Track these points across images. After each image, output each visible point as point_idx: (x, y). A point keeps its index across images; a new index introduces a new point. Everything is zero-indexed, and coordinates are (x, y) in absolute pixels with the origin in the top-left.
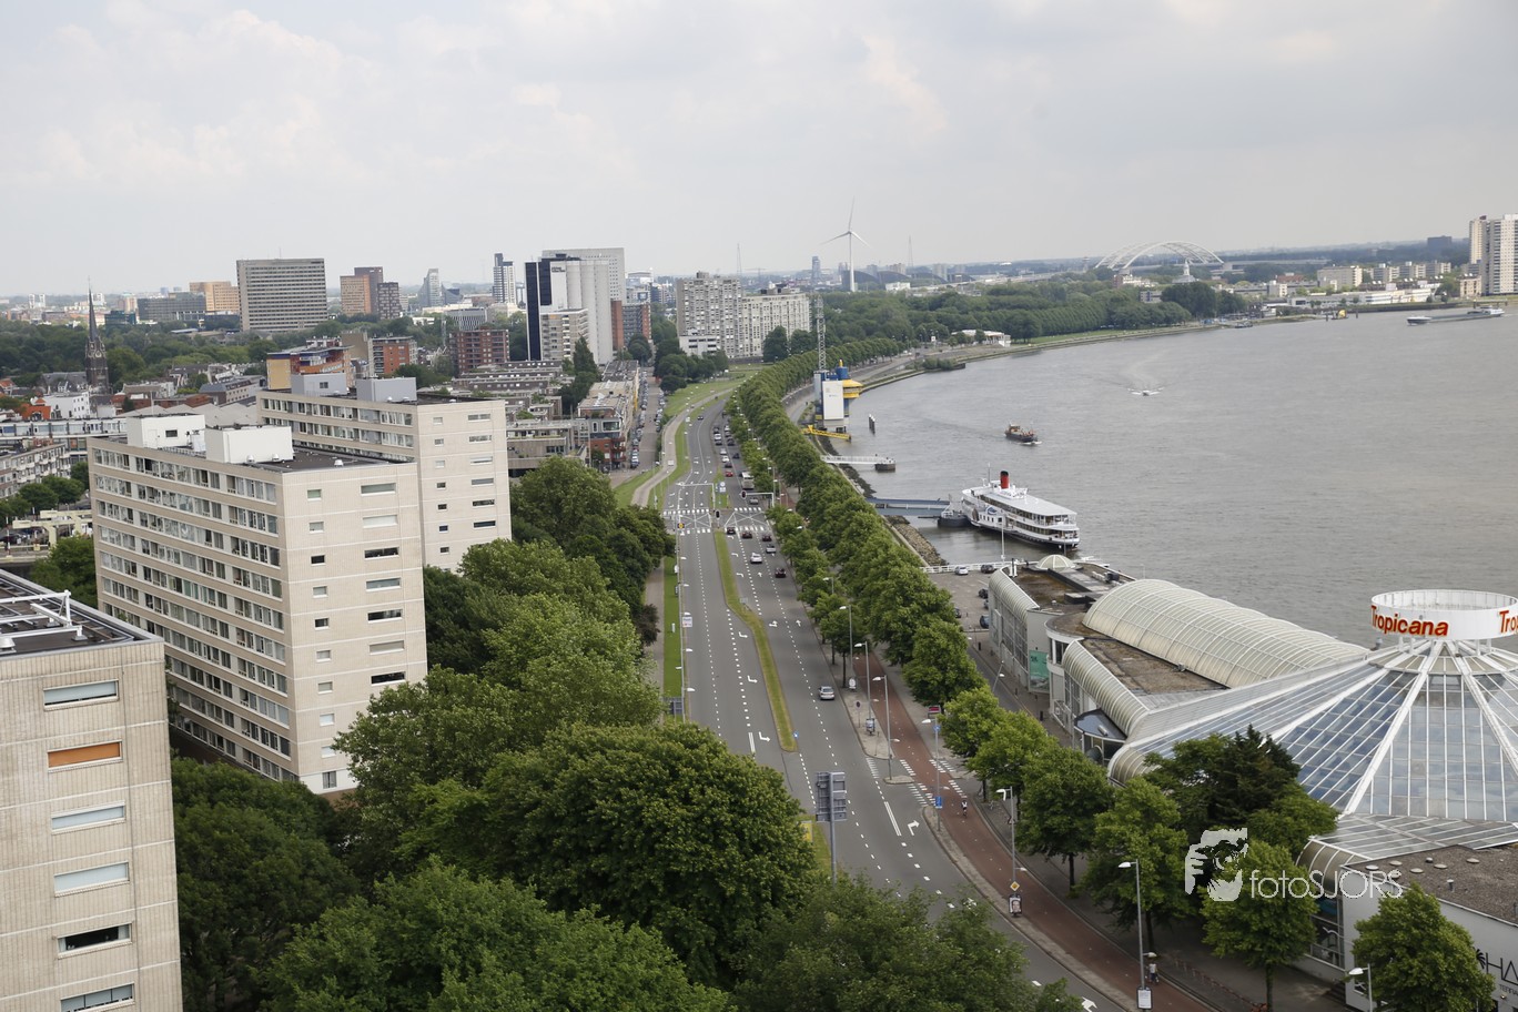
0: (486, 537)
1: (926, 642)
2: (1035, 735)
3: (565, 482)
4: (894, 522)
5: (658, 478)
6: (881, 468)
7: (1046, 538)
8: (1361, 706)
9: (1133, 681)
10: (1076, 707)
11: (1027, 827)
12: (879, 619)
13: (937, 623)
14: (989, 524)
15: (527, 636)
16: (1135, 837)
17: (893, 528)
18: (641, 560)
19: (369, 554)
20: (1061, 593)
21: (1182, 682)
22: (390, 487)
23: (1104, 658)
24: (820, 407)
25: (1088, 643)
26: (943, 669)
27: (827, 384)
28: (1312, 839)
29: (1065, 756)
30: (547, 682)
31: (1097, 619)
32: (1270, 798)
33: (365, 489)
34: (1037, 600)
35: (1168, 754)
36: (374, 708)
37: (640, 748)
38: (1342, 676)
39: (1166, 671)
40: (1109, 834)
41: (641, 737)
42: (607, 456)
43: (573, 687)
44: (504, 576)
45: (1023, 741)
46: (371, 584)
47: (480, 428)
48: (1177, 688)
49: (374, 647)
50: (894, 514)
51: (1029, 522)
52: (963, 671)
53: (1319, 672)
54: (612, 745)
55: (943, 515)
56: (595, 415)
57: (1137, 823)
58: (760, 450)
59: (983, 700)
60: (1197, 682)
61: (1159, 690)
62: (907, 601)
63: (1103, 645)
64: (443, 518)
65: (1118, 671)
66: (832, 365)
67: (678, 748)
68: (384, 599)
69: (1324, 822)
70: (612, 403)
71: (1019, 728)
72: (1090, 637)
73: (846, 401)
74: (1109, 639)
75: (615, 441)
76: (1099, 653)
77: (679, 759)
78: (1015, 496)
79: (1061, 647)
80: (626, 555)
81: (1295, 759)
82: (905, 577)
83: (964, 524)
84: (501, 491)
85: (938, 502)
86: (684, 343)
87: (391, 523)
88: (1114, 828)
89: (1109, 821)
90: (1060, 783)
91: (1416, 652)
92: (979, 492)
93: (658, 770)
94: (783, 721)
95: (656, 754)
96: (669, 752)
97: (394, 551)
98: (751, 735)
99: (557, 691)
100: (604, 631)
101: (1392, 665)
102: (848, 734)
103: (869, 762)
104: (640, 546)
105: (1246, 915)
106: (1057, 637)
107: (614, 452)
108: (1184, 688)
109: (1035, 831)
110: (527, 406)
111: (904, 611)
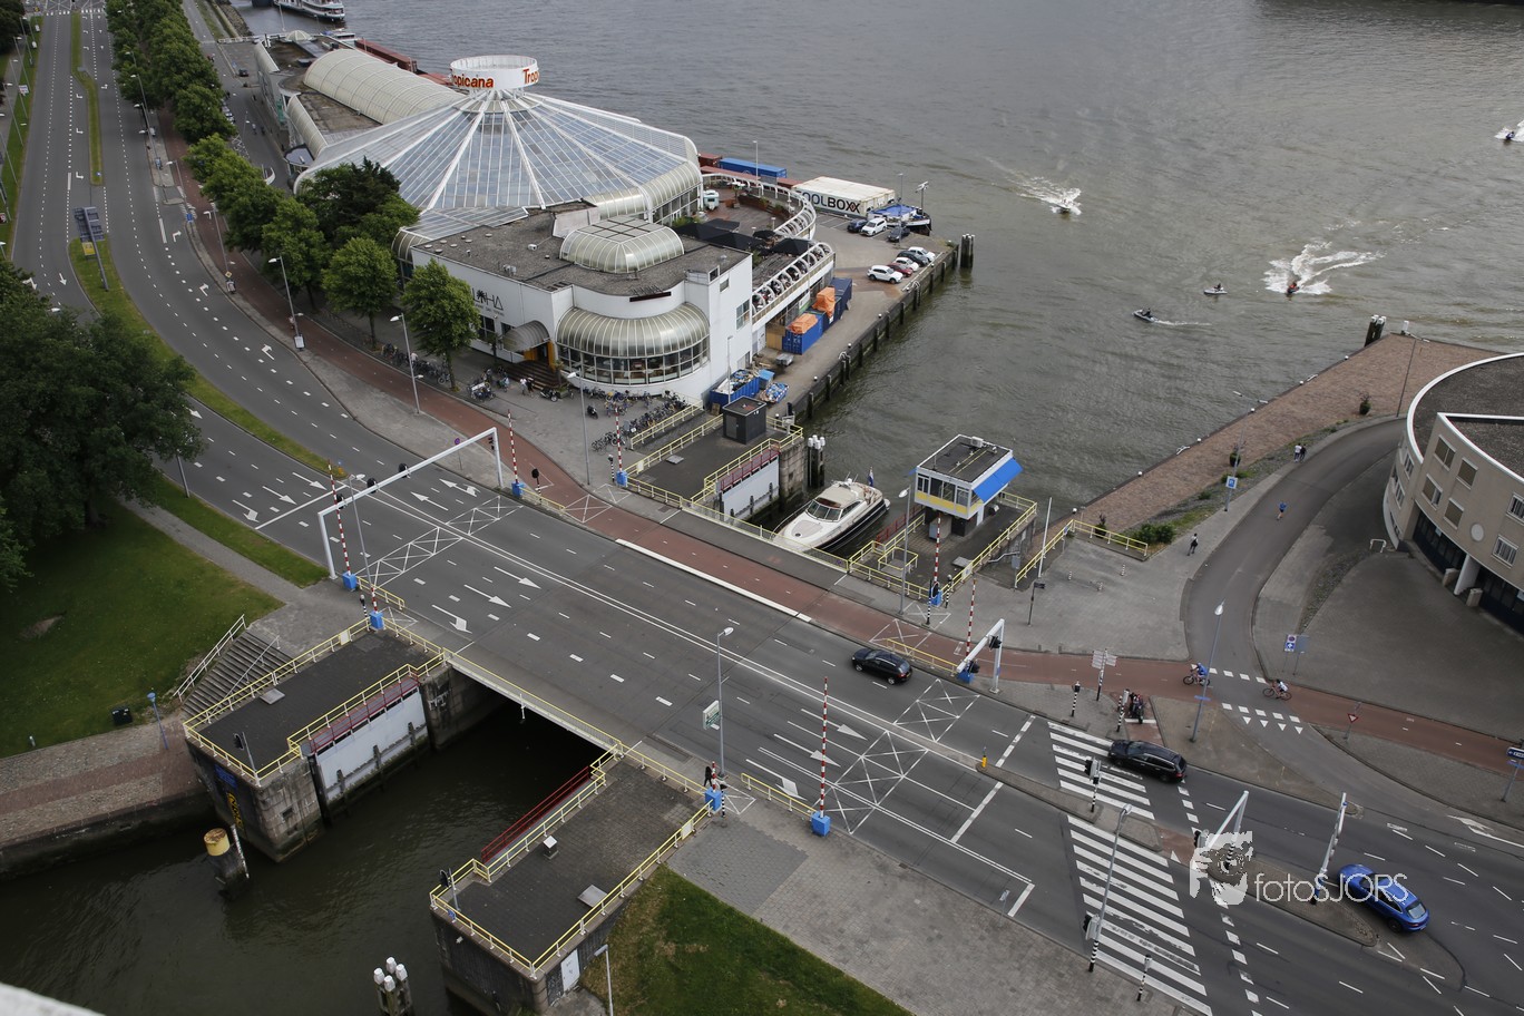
4: (221, 3)
7: (323, 13)
8: (444, 137)
9: (325, 124)
11: (231, 235)
16: (288, 239)
20: (295, 59)
21: (356, 123)
23: (310, 107)
25: (303, 96)
26: (201, 120)
28: (402, 229)
29: (252, 184)
31: (311, 77)
32: (374, 205)
34: (279, 65)
39: (348, 115)
40: (270, 239)
48: (351, 127)
51: (311, 2)
57: (290, 229)
60: (366, 122)
61: (339, 129)
62: (179, 70)
63: (312, 97)
65: (316, 117)
69: (410, 217)
72: (306, 92)
74: (318, 93)
76: (308, 104)
79: (287, 99)
83: (270, 3)
88: (273, 234)
89: (271, 230)
90: (249, 203)
91: (478, 99)
94: (96, 162)
98: (70, 174)
101: (463, 109)
102: (144, 169)
103: (155, 189)
105: (348, 286)
106: (285, 93)
108: (355, 126)
109: (236, 238)
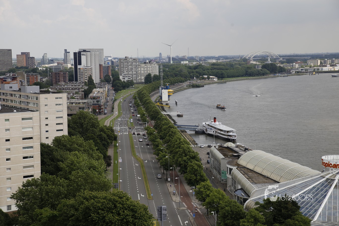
0: (60, 134)
1: (191, 167)
2: (223, 196)
3: (84, 118)
4: (183, 132)
5: (112, 118)
6: (179, 116)
7: (227, 137)
8: (318, 189)
9: (252, 180)
10: (235, 188)
11: (220, 223)
12: (177, 160)
13: (194, 162)
14: (210, 133)
15: (72, 164)
17: (182, 134)
18: (107, 142)
19: (24, 139)
20: (231, 154)
21: (266, 181)
22: (31, 119)
23: (243, 173)
24: (161, 97)
25: (239, 168)
26: (196, 175)
27: (163, 91)
29: (231, 202)
30: (77, 178)
31: (242, 161)
32: (291, 216)
33: (23, 119)
34: (224, 155)
35: (261, 202)
36: (24, 186)
37: (105, 198)
38: (313, 180)
39: (261, 177)
41: (106, 195)
42: (97, 111)
43: (85, 180)
44: (65, 146)
45: (219, 197)
46: (24, 148)
47: (59, 101)
48: (265, 182)
49: (24, 167)
50: (182, 129)
51: (222, 132)
52: (202, 176)
53: (306, 178)
54: (97, 197)
55: (197, 130)
56: (94, 98)
57: (252, 222)
58: (143, 110)
59: (208, 185)
60: (271, 181)
61: (259, 183)
62: (186, 155)
63: (243, 169)
64: (47, 128)
65: (247, 177)
66: (165, 85)
67: (117, 198)
68: (28, 152)
70: (99, 95)
71: (218, 194)
72: (239, 167)
73: (169, 96)
74: (245, 167)
75: (100, 106)
76: (242, 172)
77: (117, 202)
78: (218, 125)
79: (231, 170)
80: (102, 140)
81: (299, 204)
82: (185, 148)
83: (202, 133)
84: (65, 120)
85: (195, 126)
86: (121, 77)
87: (31, 129)
88: (246, 224)
89: (244, 222)
90: (230, 210)
91: (334, 173)
92: (207, 123)
93: (111, 205)
94: (148, 191)
95: (110, 200)
96: (114, 199)
97: (31, 138)
98: (138, 195)
99: (81, 181)
100: (95, 163)
101: (327, 177)
102: (167, 195)
103: (174, 203)
104: (106, 138)
106: (230, 167)
107: (99, 109)
108: (267, 182)
109: (222, 224)
110: (73, 95)
111: (185, 158)
